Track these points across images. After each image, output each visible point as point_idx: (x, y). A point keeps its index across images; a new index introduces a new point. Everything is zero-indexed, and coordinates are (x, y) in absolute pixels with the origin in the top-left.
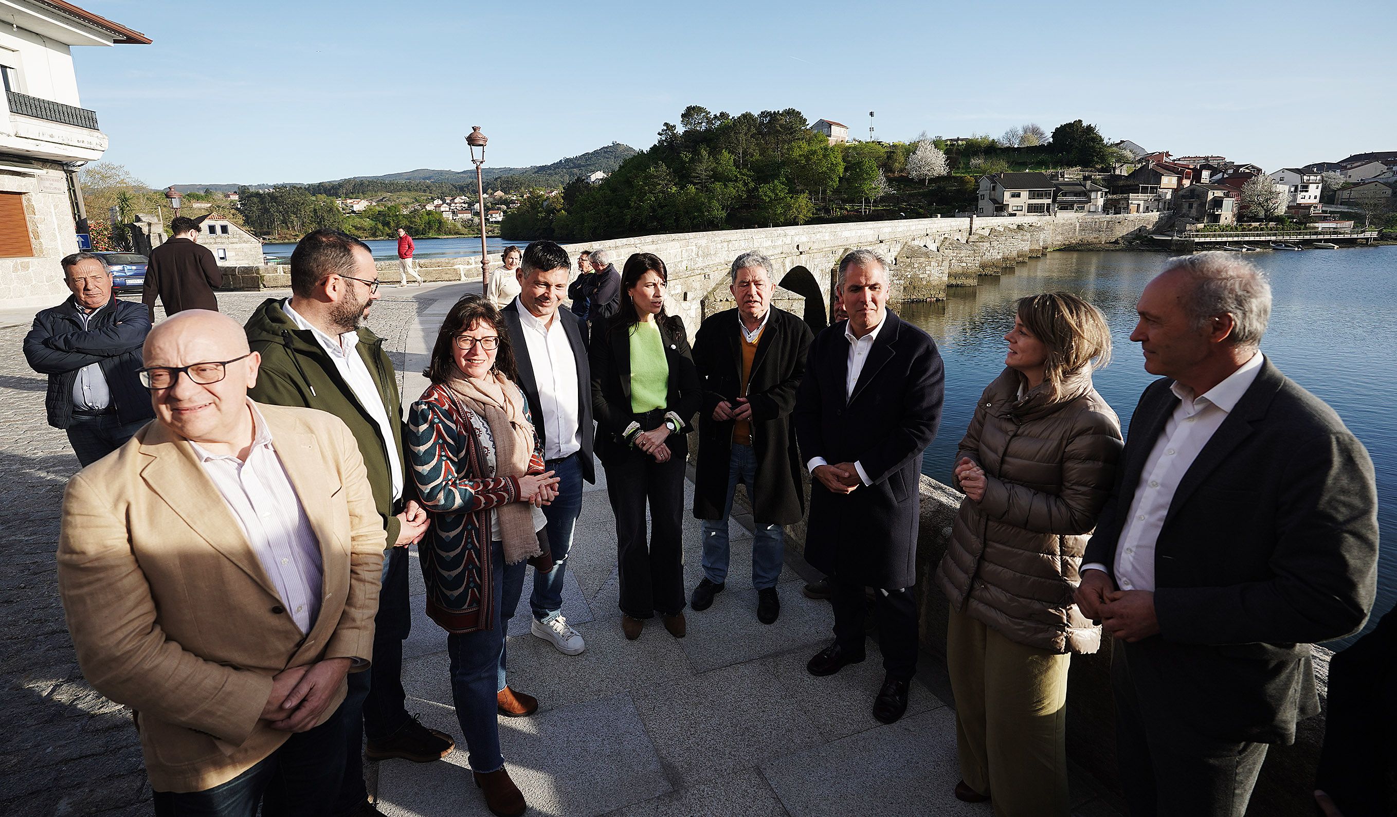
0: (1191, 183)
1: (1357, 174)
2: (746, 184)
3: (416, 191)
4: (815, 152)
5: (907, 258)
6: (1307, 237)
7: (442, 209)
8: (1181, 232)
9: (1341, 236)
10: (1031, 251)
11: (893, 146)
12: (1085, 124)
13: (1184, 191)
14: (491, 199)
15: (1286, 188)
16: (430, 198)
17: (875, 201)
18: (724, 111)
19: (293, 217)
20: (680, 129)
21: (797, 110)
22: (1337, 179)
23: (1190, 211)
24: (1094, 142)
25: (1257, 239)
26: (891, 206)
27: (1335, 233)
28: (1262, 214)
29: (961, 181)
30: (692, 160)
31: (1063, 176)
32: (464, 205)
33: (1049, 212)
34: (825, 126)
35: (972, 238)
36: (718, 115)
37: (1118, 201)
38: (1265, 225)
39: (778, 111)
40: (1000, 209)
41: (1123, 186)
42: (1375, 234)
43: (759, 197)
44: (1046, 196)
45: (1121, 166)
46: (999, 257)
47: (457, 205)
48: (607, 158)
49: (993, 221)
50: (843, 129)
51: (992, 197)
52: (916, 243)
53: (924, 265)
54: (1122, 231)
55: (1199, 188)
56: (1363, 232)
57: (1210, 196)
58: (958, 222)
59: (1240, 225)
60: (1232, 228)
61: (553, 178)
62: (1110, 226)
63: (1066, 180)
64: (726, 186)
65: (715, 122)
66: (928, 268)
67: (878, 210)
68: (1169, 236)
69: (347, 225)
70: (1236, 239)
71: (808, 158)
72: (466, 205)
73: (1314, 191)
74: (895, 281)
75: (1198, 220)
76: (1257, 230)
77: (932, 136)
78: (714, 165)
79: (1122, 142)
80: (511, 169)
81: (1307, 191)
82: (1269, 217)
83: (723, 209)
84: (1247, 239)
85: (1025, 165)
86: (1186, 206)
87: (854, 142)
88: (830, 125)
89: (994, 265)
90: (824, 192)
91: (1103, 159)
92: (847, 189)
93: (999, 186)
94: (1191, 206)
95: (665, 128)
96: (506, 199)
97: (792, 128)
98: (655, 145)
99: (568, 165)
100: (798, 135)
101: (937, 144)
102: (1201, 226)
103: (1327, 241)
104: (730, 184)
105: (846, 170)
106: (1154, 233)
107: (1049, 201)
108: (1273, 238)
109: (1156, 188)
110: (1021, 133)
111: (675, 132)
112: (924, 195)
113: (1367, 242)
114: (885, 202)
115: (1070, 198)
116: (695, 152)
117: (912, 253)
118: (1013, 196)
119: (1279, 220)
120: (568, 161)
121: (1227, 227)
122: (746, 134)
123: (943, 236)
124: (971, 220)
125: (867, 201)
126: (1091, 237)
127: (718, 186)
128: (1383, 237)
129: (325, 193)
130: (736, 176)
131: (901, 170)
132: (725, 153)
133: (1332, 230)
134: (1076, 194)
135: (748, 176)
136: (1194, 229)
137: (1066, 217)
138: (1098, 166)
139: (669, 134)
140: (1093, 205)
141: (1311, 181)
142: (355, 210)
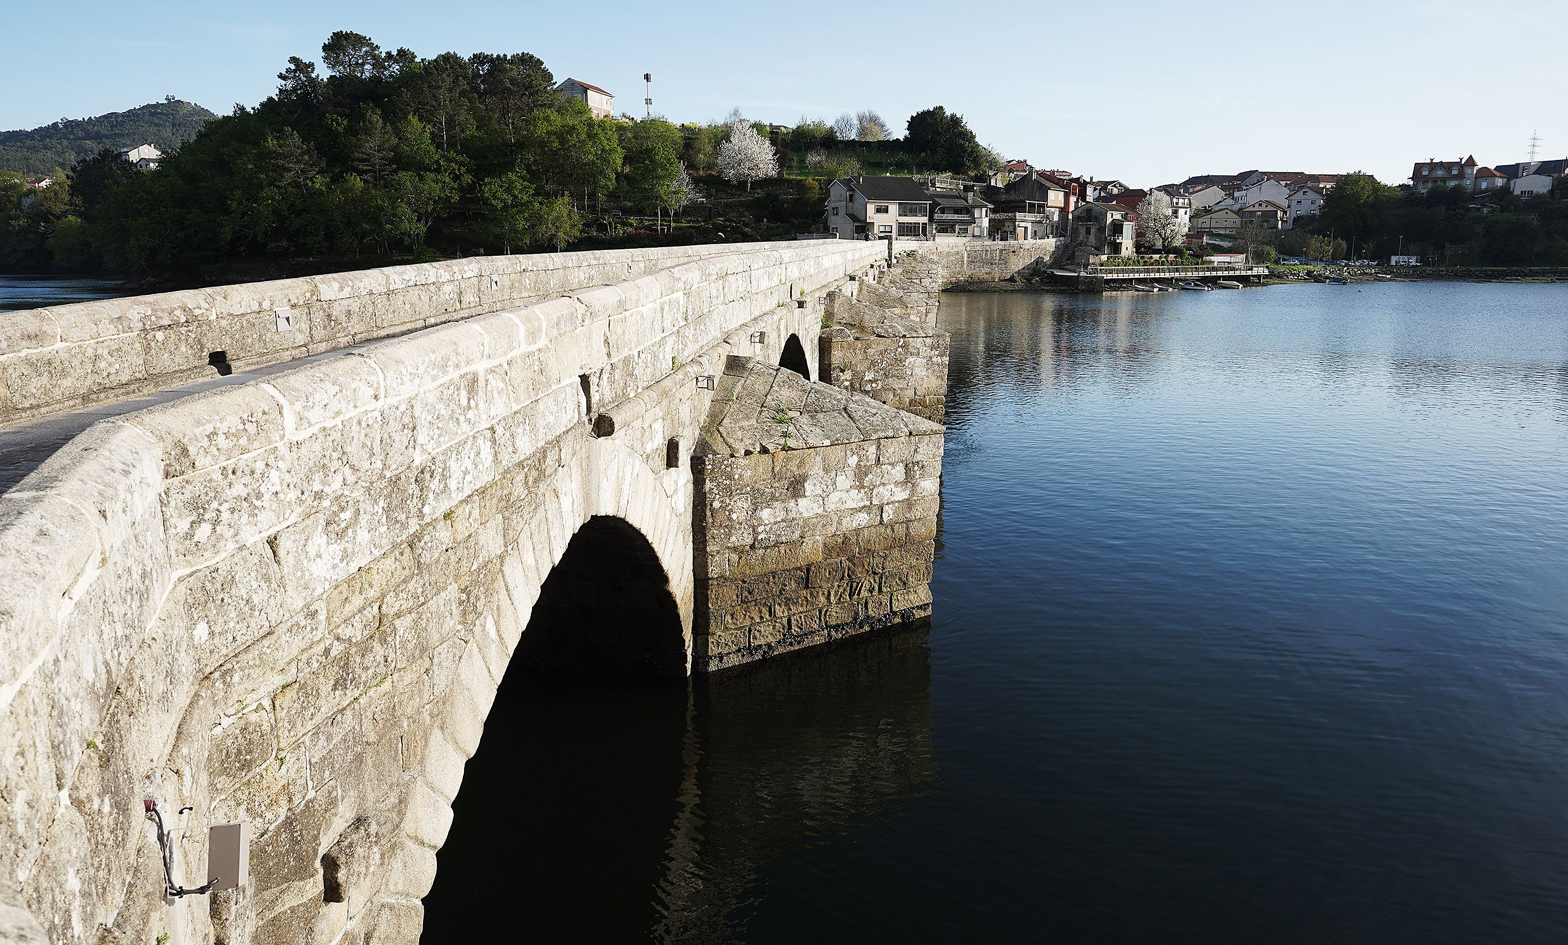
2: (456, 178)
4: (573, 128)
6: (1207, 273)
9: (1238, 273)
12: (948, 113)
13: (1072, 211)
17: (676, 213)
18: (406, 48)
20: (323, 72)
21: (537, 56)
23: (1088, 238)
24: (964, 140)
25: (1163, 275)
26: (700, 222)
27: (1231, 269)
28: (1159, 244)
29: (800, 186)
30: (351, 130)
31: (933, 185)
33: (925, 235)
34: (578, 89)
36: (394, 53)
37: (1001, 222)
38: (1166, 257)
39: (505, 56)
40: (862, 230)
41: (1005, 202)
42: (1265, 271)
43: (485, 201)
44: (920, 211)
45: (995, 174)
48: (156, 125)
50: (605, 98)
51: (850, 211)
54: (1018, 264)
55: (1096, 208)
56: (1251, 267)
57: (1106, 220)
59: (1142, 258)
60: (1134, 261)
61: (40, 156)
62: (1004, 256)
63: (938, 189)
64: (422, 179)
65: (390, 66)
67: (681, 228)
70: (1142, 275)
71: (562, 139)
73: (1183, 217)
75: (1099, 250)
76: (1159, 265)
77: (752, 118)
78: (394, 141)
81: (1177, 217)
82: (1168, 250)
83: (419, 220)
84: (1153, 275)
85: (883, 166)
86: (1083, 231)
87: (625, 119)
88: (585, 89)
90: (592, 195)
91: (977, 163)
92: (627, 192)
93: (857, 195)
94: (1088, 232)
95: (293, 67)
97: (531, 86)
98: (270, 99)
99: (71, 133)
100: (542, 99)
101: (759, 129)
102: (1104, 258)
103: (1228, 278)
104: (429, 176)
105: (626, 160)
106: (1052, 266)
107: (925, 220)
108: (1177, 274)
109: (1043, 206)
110: (855, 121)
111: (313, 75)
112: (748, 206)
113: (1260, 280)
114: (690, 215)
115: (949, 217)
116: (356, 117)
118: (879, 210)
119: (1177, 251)
121: (1127, 261)
122: (450, 90)
125: (665, 213)
126: (981, 272)
127: (406, 177)
128: (1272, 274)
130: (437, 162)
131: (710, 166)
132: (414, 120)
133: (1226, 265)
134: (958, 211)
135: (461, 164)
136: (1098, 261)
137: (947, 243)
138: (972, 174)
139: (300, 79)
140: (977, 226)
141: (1179, 205)
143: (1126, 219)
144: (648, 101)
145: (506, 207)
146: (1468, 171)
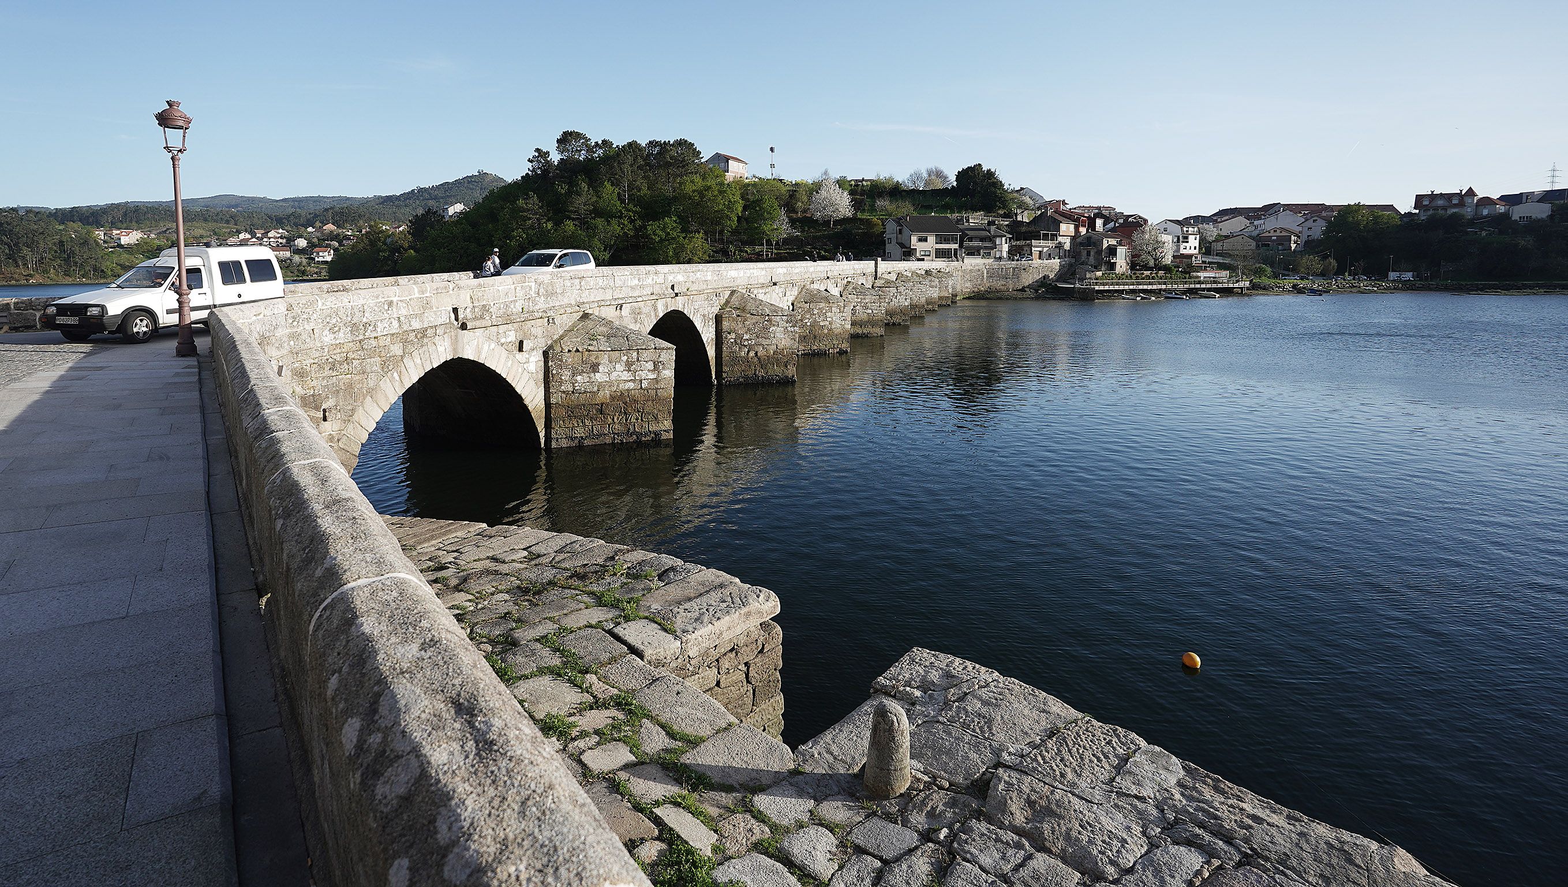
0: (1087, 231)
1: (1230, 226)
2: (632, 221)
3: (216, 221)
4: (710, 187)
5: (806, 303)
6: (1192, 286)
8: (1081, 280)
9: (1220, 286)
10: (940, 298)
11: (797, 184)
12: (985, 168)
13: (1081, 238)
14: (319, 234)
15: (1170, 238)
16: (235, 230)
17: (777, 243)
18: (607, 139)
19: (26, 251)
20: (555, 157)
21: (689, 141)
22: (1212, 231)
23: (1088, 258)
24: (996, 187)
25: (1150, 287)
26: (794, 249)
27: (1215, 282)
28: (1152, 263)
29: (868, 222)
30: (569, 193)
31: (968, 221)
32: (280, 240)
33: (956, 257)
34: (720, 160)
35: (879, 283)
36: (600, 142)
37: (1021, 248)
38: (1155, 273)
39: (669, 141)
40: (908, 254)
41: (1026, 232)
42: (1247, 284)
43: (648, 236)
44: (952, 240)
45: (1023, 212)
46: (906, 304)
47: (272, 240)
48: (471, 189)
49: (899, 265)
50: (741, 165)
51: (900, 241)
52: (816, 286)
53: (824, 311)
54: (1028, 279)
55: (1094, 236)
56: (1237, 281)
57: (1105, 245)
58: (862, 265)
59: (1135, 274)
60: (1127, 276)
62: (1017, 272)
63: (971, 224)
64: (609, 222)
65: (596, 150)
66: (829, 314)
67: (781, 253)
68: (1071, 284)
69: (108, 263)
70: (1131, 287)
71: (701, 194)
72: (284, 241)
73: (1193, 242)
74: (789, 329)
75: (1097, 268)
76: (1149, 279)
77: (836, 175)
78: (594, 199)
79: (1022, 189)
80: (348, 199)
81: (1187, 242)
82: (1159, 267)
83: (605, 249)
84: (1141, 287)
85: (930, 208)
86: (1083, 253)
87: (754, 179)
88: (727, 159)
89: (902, 311)
90: (721, 232)
91: (1004, 204)
92: (746, 229)
93: (905, 230)
94: (1088, 254)
95: (537, 154)
96: (338, 235)
97: (684, 161)
99: (422, 195)
100: (691, 169)
101: (841, 183)
102: (1099, 274)
103: (1209, 290)
104: (614, 221)
105: (745, 208)
106: (1058, 280)
107: (956, 246)
108: (1164, 287)
109: (1056, 235)
110: (925, 175)
111: (549, 159)
112: (829, 237)
113: (1242, 291)
114: (788, 245)
115: (976, 243)
116: (572, 183)
117: (810, 298)
118: (920, 240)
119: (1167, 269)
120: (421, 190)
121: (1120, 277)
122: (631, 166)
123: (846, 280)
124: (876, 264)
125: (769, 243)
126: (999, 284)
127: (600, 222)
128: (1254, 287)
129: (80, 221)
130: (620, 211)
131: (805, 211)
132: (608, 186)
133: (1212, 279)
134: (982, 240)
135: (635, 212)
136: (1093, 277)
137: (973, 262)
138: (1001, 212)
139: (541, 162)
140: (998, 251)
141: (1190, 232)
142: (123, 243)
143: (1121, 245)
144: (772, 166)
145: (662, 240)
146: (1468, 200)
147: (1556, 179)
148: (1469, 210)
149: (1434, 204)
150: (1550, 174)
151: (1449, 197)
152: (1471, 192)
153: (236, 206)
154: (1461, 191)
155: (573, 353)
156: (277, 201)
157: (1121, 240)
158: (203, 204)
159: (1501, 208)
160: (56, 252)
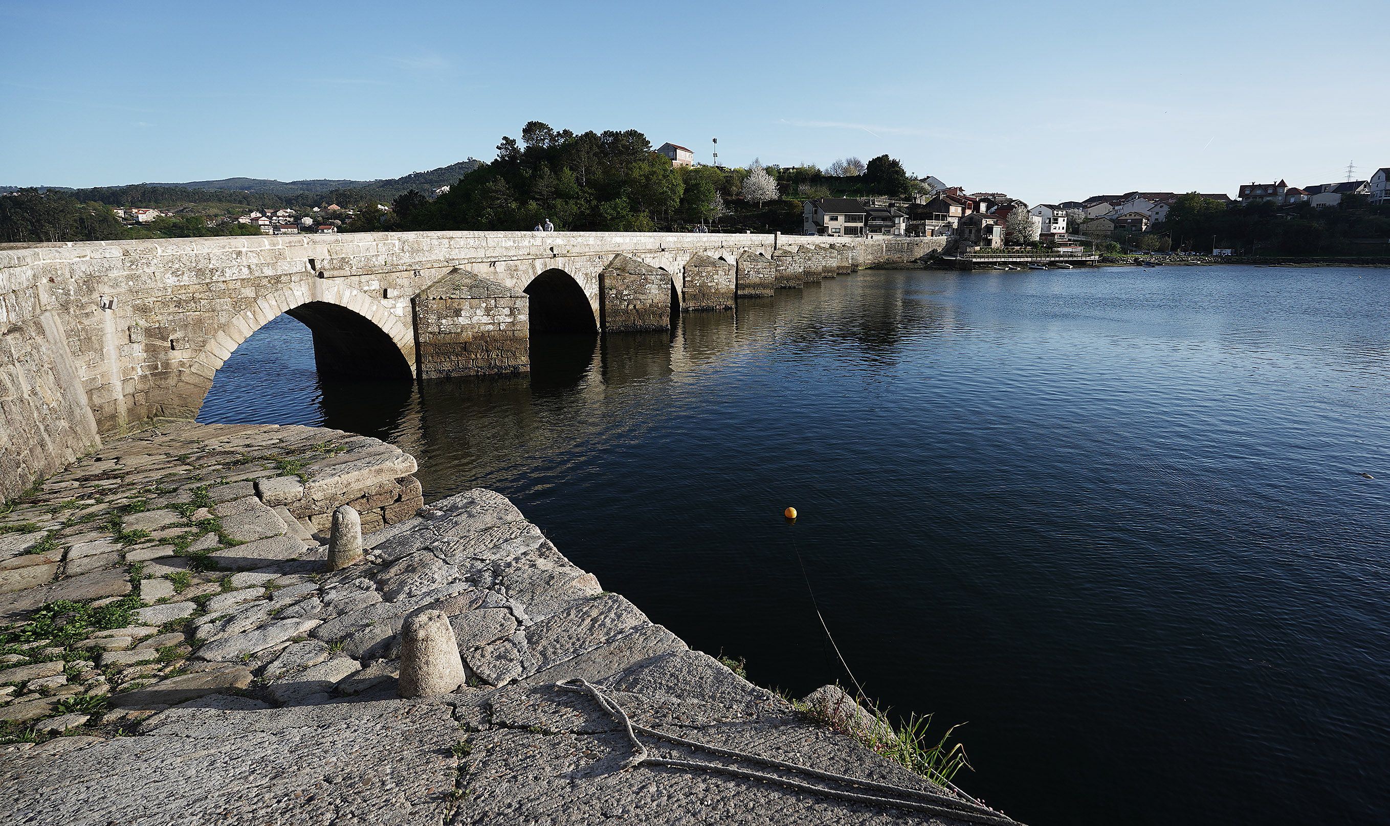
0: (973, 212)
1: (1097, 211)
2: (588, 202)
3: (230, 201)
4: (656, 173)
6: (1053, 259)
7: (260, 222)
8: (962, 253)
9: (1075, 259)
11: (732, 171)
12: (891, 159)
13: (965, 219)
14: (323, 214)
15: (1040, 219)
16: (247, 210)
17: (714, 222)
18: (567, 129)
20: (522, 145)
21: (639, 131)
22: (1080, 215)
23: (970, 236)
24: (898, 175)
25: (1018, 260)
26: (728, 227)
27: (1071, 256)
28: (1022, 240)
29: (790, 205)
30: (534, 177)
31: (874, 203)
32: (288, 219)
33: (862, 234)
34: (669, 149)
35: (777, 253)
36: (561, 132)
37: (916, 226)
38: (1024, 249)
39: (620, 132)
40: (820, 230)
41: (921, 213)
42: (1097, 257)
43: (601, 215)
44: (859, 220)
45: (921, 196)
46: (801, 271)
47: (280, 218)
48: (461, 174)
49: (813, 240)
50: (687, 154)
51: (815, 220)
54: (920, 253)
55: (975, 217)
56: (1090, 256)
57: (984, 224)
59: (1007, 249)
60: (1000, 251)
62: (911, 247)
63: (875, 206)
64: (567, 202)
65: (558, 139)
68: (954, 257)
70: (1003, 260)
71: (647, 178)
72: (292, 219)
73: (1062, 223)
75: (976, 244)
76: (1018, 253)
77: (765, 164)
78: (556, 182)
79: (927, 178)
80: (351, 182)
81: (1057, 223)
82: (1027, 243)
84: (1011, 260)
85: (843, 192)
86: (967, 231)
87: (698, 166)
88: (675, 149)
89: (797, 278)
90: (666, 212)
91: (906, 189)
92: (686, 210)
93: (820, 210)
94: (970, 232)
95: (504, 142)
96: (341, 214)
97: (635, 149)
98: (496, 160)
100: (642, 156)
101: (769, 171)
102: (978, 248)
103: (1066, 262)
104: (572, 201)
105: (686, 191)
106: (944, 254)
107: (862, 225)
108: (1030, 259)
109: (946, 216)
111: (515, 147)
112: (758, 217)
113: (1093, 263)
114: (723, 223)
115: (878, 222)
116: (536, 169)
118: (832, 219)
119: (1034, 244)
120: (415, 176)
121: (995, 251)
122: (588, 153)
124: (776, 237)
125: (706, 221)
126: (895, 257)
127: (559, 202)
128: (1104, 261)
129: (102, 200)
130: (578, 194)
131: (738, 194)
132: (567, 170)
133: (1069, 253)
134: (884, 219)
135: (591, 194)
136: (973, 251)
137: (875, 239)
138: (902, 196)
139: (508, 149)
140: (897, 229)
141: (1059, 215)
142: (141, 220)
143: (997, 225)
144: (715, 155)
145: (613, 219)
146: (1280, 190)
147: (1352, 174)
148: (1280, 198)
149: (1253, 193)
150: (1348, 169)
151: (1265, 187)
152: (1282, 184)
153: (248, 188)
154: (1275, 183)
155: (437, 301)
156: (287, 184)
157: (997, 221)
158: (218, 186)
159: (1305, 197)
160: (77, 228)
